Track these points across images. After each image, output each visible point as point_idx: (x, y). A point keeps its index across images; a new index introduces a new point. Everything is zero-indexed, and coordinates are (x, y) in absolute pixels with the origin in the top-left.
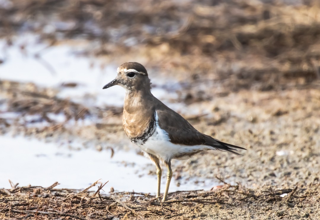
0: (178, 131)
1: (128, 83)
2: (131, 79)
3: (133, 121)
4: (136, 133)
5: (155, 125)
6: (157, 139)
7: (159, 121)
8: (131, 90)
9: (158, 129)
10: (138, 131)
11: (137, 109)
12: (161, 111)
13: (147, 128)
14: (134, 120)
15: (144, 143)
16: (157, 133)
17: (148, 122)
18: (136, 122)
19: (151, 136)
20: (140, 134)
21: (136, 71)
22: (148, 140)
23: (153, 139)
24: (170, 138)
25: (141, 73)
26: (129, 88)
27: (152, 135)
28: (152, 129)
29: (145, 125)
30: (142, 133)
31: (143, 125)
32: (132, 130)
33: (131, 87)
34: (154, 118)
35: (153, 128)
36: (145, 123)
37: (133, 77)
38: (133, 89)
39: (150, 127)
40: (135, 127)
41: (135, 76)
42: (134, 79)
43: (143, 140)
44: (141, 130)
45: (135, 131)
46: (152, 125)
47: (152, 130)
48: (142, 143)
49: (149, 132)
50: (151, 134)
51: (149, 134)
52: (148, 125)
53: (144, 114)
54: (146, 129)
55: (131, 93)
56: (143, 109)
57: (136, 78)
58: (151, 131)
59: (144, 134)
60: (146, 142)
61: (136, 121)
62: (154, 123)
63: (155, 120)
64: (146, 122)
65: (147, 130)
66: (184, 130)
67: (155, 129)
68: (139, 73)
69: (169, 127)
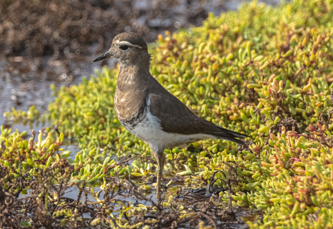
0: (172, 118)
1: (121, 57)
2: (125, 52)
3: (123, 100)
4: (124, 116)
5: (146, 110)
6: (148, 126)
7: (150, 107)
8: (126, 64)
9: (149, 115)
10: (127, 114)
11: (129, 87)
12: (155, 95)
13: (137, 113)
14: (125, 100)
15: (134, 128)
16: (148, 120)
17: (138, 106)
18: (126, 103)
19: (140, 122)
20: (129, 118)
21: (130, 44)
22: (137, 126)
23: (143, 126)
24: (162, 127)
25: (136, 46)
26: (124, 61)
27: (142, 122)
28: (141, 114)
29: (134, 109)
30: (131, 117)
31: (133, 108)
32: (121, 111)
33: (125, 60)
34: (146, 102)
35: (143, 113)
36: (134, 106)
37: (127, 50)
38: (128, 63)
39: (139, 112)
40: (124, 108)
41: (129, 48)
42: (128, 52)
43: (132, 124)
44: (130, 114)
45: (124, 112)
46: (142, 110)
47: (142, 116)
48: (132, 127)
49: (138, 117)
50: (140, 119)
51: (138, 120)
52: (137, 110)
53: (136, 95)
54: (135, 113)
55: (126, 67)
56: (136, 89)
57: (130, 52)
58: (140, 116)
59: (133, 118)
60: (135, 128)
61: (126, 101)
62: (145, 109)
63: (146, 105)
64: (136, 105)
65: (136, 115)
66: (179, 117)
67: (146, 115)
68: (133, 46)
69: (162, 114)
